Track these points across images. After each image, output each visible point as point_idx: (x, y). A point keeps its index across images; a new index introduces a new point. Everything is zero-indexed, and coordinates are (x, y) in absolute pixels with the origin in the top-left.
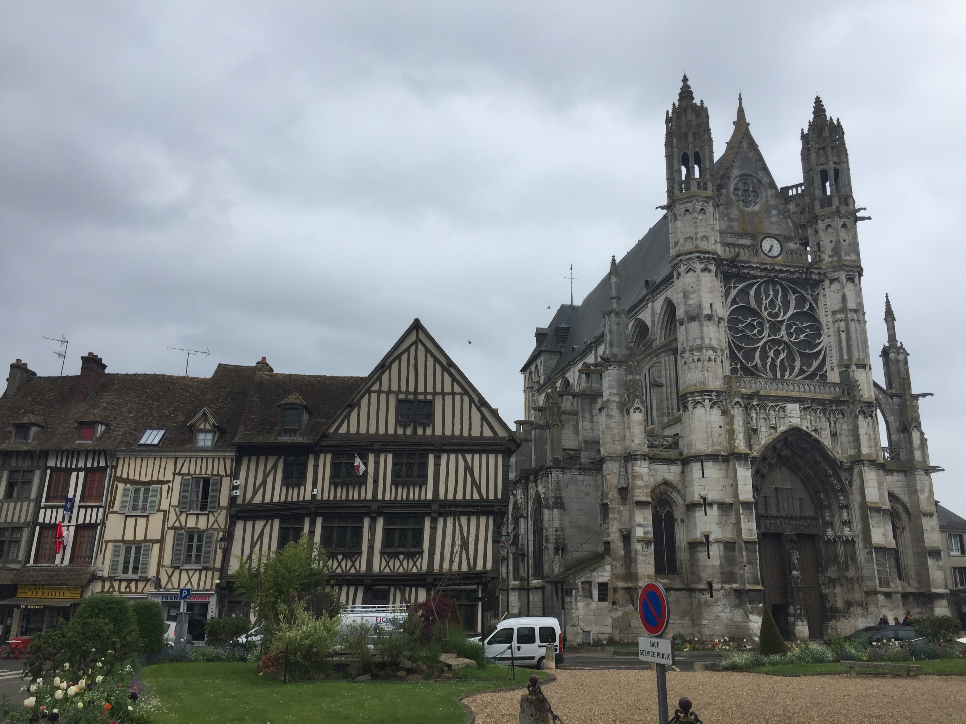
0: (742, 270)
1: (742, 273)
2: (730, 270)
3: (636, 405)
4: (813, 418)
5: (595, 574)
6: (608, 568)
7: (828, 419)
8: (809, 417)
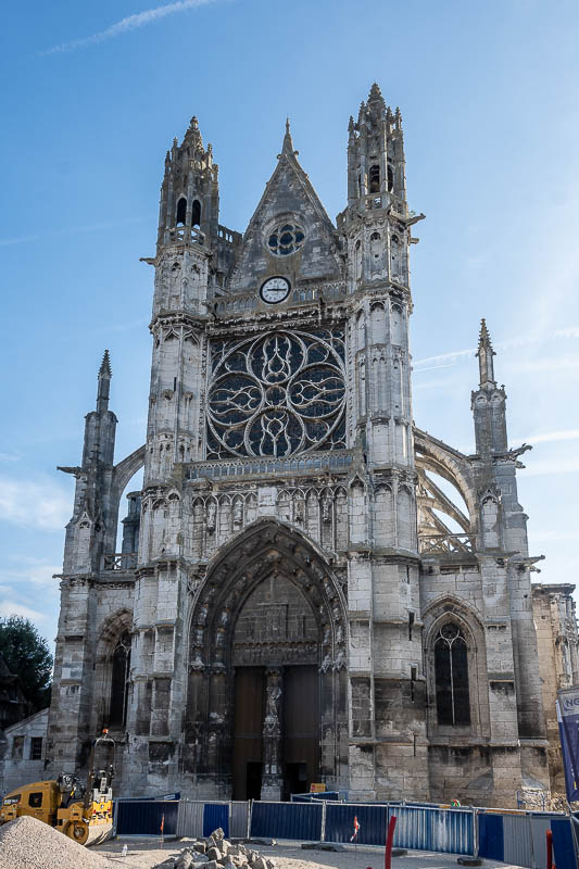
0: (233, 329)
1: (234, 332)
2: (217, 332)
3: (82, 519)
4: (296, 504)
5: (29, 727)
6: (45, 719)
7: (320, 501)
8: (291, 502)
